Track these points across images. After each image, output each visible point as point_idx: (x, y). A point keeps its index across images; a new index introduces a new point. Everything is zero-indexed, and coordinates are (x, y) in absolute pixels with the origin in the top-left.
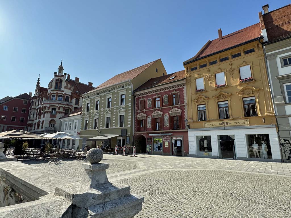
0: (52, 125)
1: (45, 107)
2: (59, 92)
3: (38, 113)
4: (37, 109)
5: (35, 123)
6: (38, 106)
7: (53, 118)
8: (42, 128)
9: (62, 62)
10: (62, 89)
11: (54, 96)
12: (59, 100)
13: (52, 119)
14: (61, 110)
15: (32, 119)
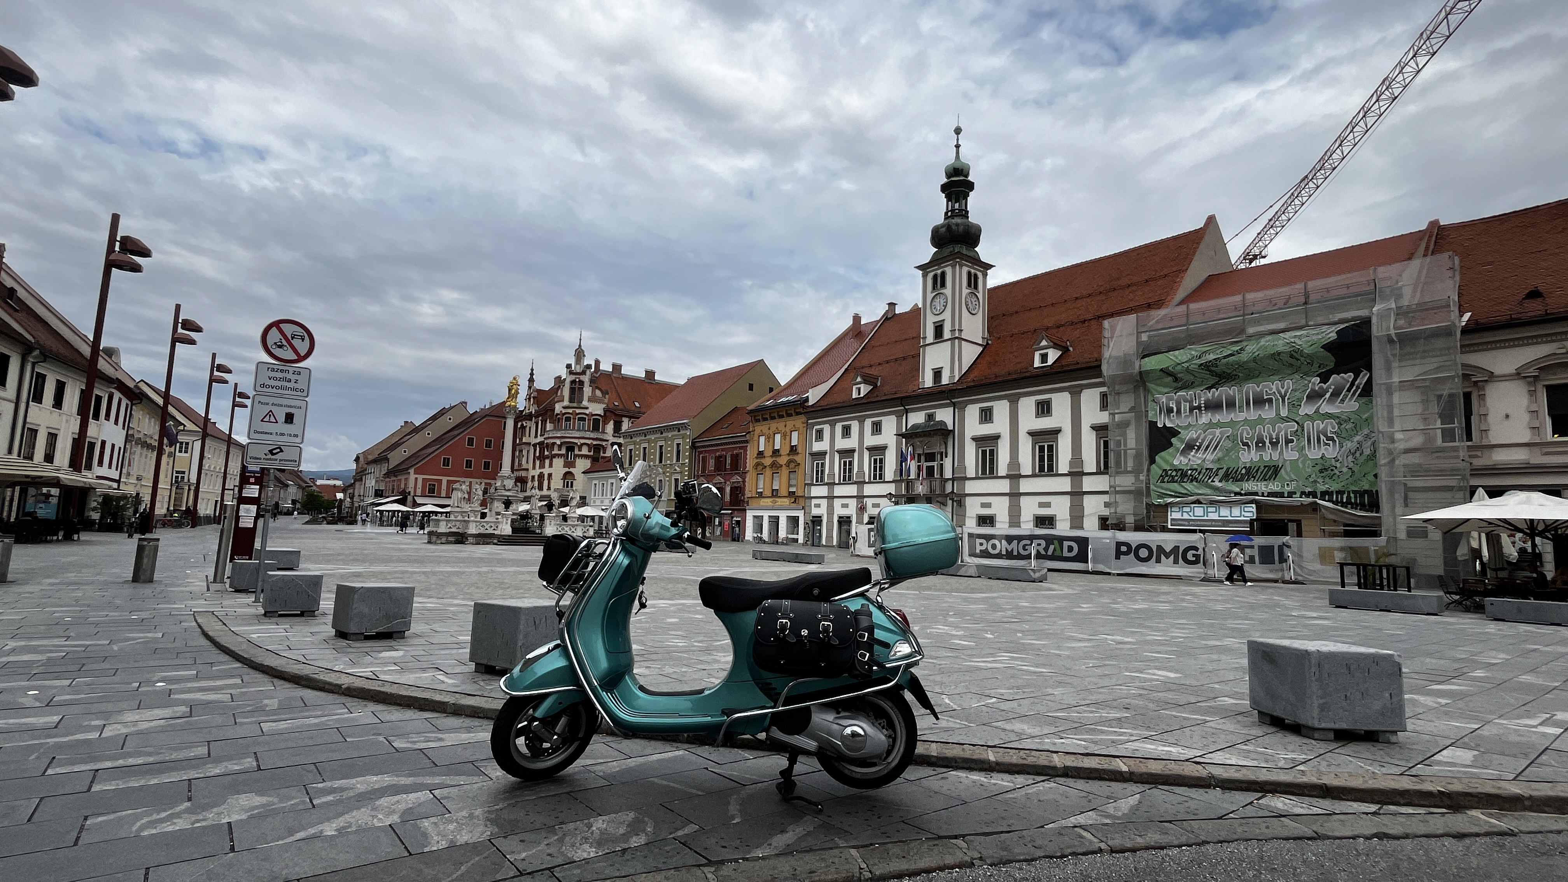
0: (568, 482)
1: (554, 444)
2: (578, 411)
3: (538, 454)
4: (535, 445)
5: (533, 477)
6: (536, 437)
7: (569, 469)
8: (549, 488)
9: (580, 340)
10: (585, 403)
11: (568, 419)
12: (579, 430)
13: (567, 470)
14: (585, 451)
15: (525, 466)
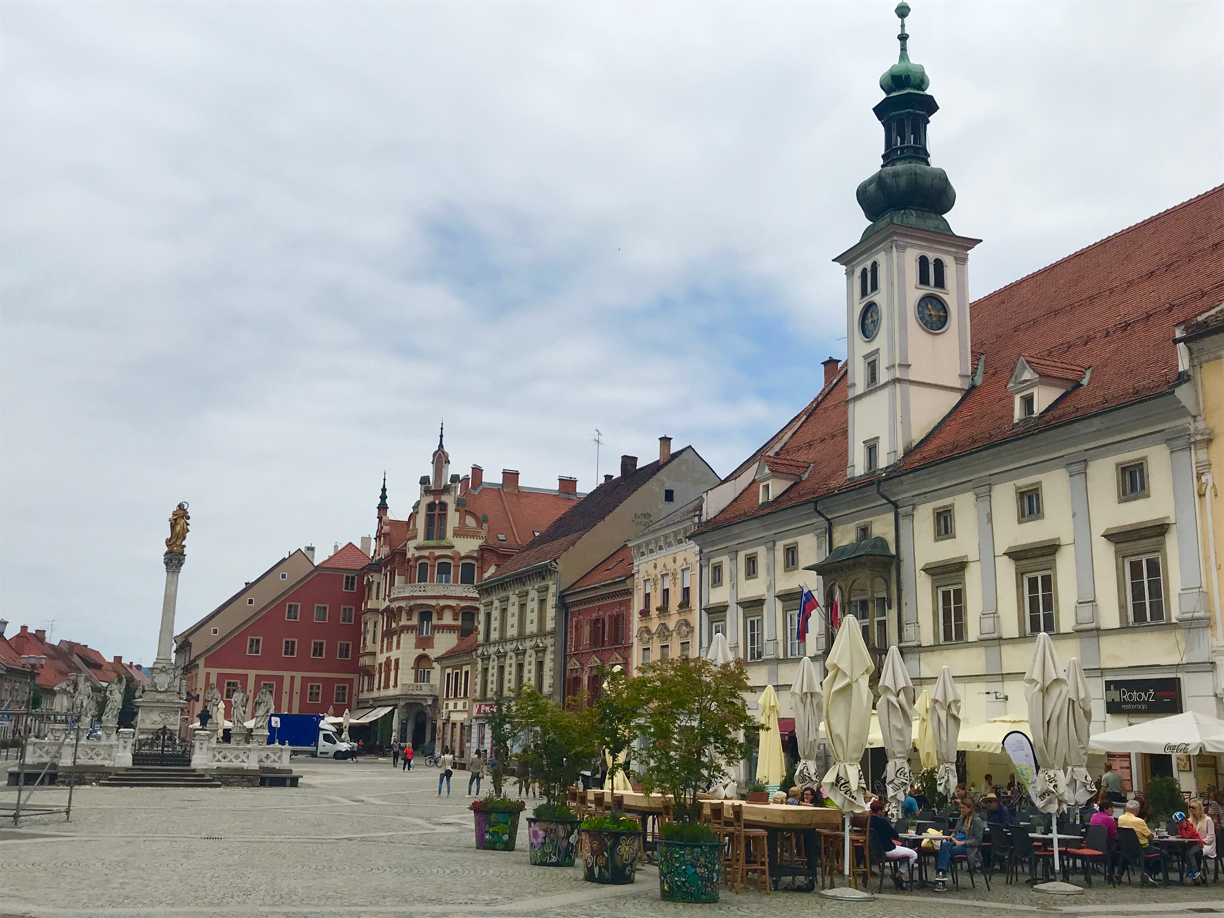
0: (423, 673)
2: (438, 553)
3: (385, 629)
4: (382, 613)
5: (380, 665)
6: (384, 601)
7: (424, 650)
8: (396, 686)
9: (441, 436)
10: (449, 539)
11: (425, 567)
12: (439, 584)
13: (420, 651)
15: (370, 648)
